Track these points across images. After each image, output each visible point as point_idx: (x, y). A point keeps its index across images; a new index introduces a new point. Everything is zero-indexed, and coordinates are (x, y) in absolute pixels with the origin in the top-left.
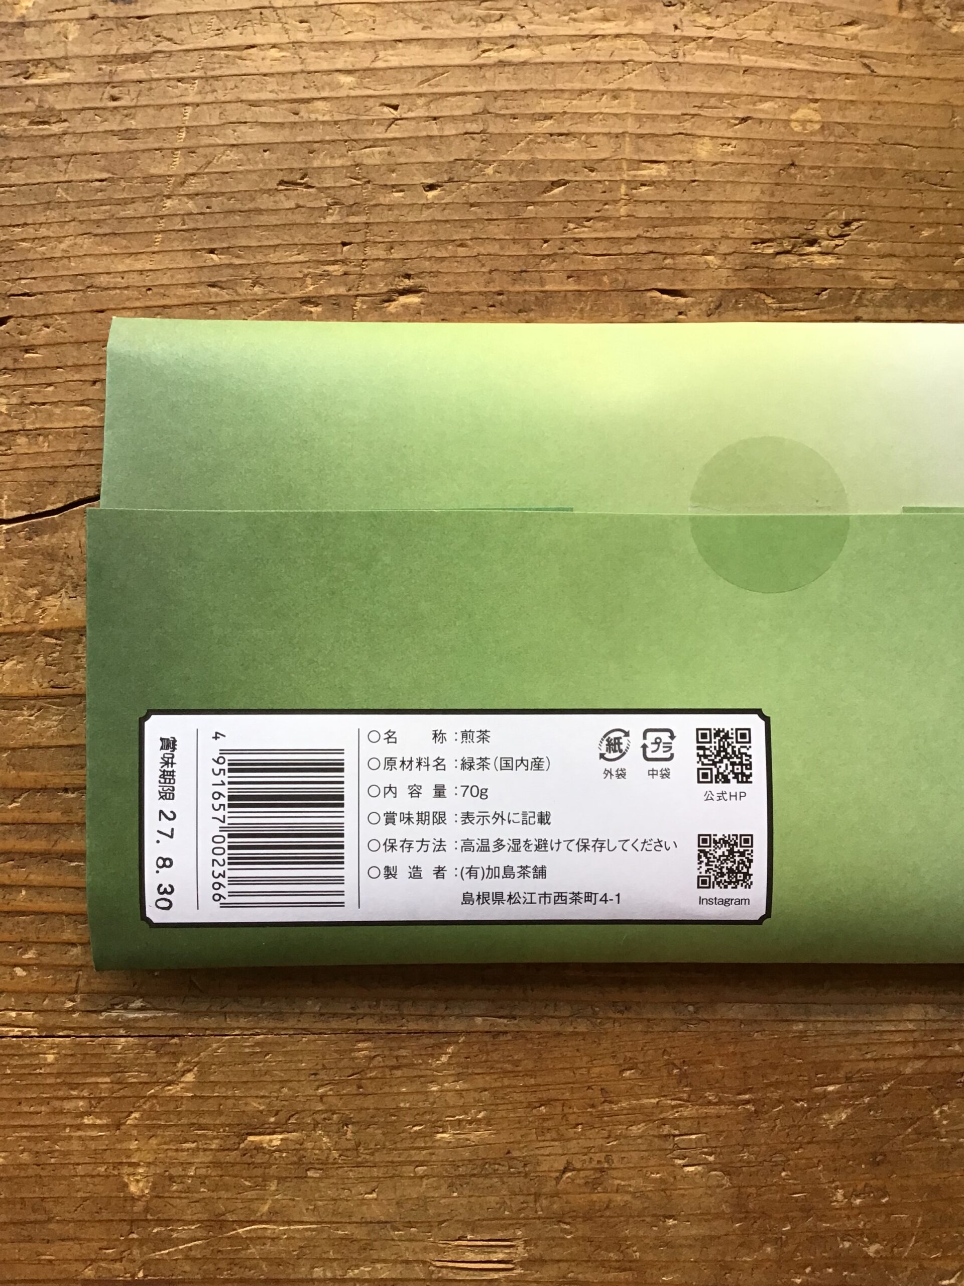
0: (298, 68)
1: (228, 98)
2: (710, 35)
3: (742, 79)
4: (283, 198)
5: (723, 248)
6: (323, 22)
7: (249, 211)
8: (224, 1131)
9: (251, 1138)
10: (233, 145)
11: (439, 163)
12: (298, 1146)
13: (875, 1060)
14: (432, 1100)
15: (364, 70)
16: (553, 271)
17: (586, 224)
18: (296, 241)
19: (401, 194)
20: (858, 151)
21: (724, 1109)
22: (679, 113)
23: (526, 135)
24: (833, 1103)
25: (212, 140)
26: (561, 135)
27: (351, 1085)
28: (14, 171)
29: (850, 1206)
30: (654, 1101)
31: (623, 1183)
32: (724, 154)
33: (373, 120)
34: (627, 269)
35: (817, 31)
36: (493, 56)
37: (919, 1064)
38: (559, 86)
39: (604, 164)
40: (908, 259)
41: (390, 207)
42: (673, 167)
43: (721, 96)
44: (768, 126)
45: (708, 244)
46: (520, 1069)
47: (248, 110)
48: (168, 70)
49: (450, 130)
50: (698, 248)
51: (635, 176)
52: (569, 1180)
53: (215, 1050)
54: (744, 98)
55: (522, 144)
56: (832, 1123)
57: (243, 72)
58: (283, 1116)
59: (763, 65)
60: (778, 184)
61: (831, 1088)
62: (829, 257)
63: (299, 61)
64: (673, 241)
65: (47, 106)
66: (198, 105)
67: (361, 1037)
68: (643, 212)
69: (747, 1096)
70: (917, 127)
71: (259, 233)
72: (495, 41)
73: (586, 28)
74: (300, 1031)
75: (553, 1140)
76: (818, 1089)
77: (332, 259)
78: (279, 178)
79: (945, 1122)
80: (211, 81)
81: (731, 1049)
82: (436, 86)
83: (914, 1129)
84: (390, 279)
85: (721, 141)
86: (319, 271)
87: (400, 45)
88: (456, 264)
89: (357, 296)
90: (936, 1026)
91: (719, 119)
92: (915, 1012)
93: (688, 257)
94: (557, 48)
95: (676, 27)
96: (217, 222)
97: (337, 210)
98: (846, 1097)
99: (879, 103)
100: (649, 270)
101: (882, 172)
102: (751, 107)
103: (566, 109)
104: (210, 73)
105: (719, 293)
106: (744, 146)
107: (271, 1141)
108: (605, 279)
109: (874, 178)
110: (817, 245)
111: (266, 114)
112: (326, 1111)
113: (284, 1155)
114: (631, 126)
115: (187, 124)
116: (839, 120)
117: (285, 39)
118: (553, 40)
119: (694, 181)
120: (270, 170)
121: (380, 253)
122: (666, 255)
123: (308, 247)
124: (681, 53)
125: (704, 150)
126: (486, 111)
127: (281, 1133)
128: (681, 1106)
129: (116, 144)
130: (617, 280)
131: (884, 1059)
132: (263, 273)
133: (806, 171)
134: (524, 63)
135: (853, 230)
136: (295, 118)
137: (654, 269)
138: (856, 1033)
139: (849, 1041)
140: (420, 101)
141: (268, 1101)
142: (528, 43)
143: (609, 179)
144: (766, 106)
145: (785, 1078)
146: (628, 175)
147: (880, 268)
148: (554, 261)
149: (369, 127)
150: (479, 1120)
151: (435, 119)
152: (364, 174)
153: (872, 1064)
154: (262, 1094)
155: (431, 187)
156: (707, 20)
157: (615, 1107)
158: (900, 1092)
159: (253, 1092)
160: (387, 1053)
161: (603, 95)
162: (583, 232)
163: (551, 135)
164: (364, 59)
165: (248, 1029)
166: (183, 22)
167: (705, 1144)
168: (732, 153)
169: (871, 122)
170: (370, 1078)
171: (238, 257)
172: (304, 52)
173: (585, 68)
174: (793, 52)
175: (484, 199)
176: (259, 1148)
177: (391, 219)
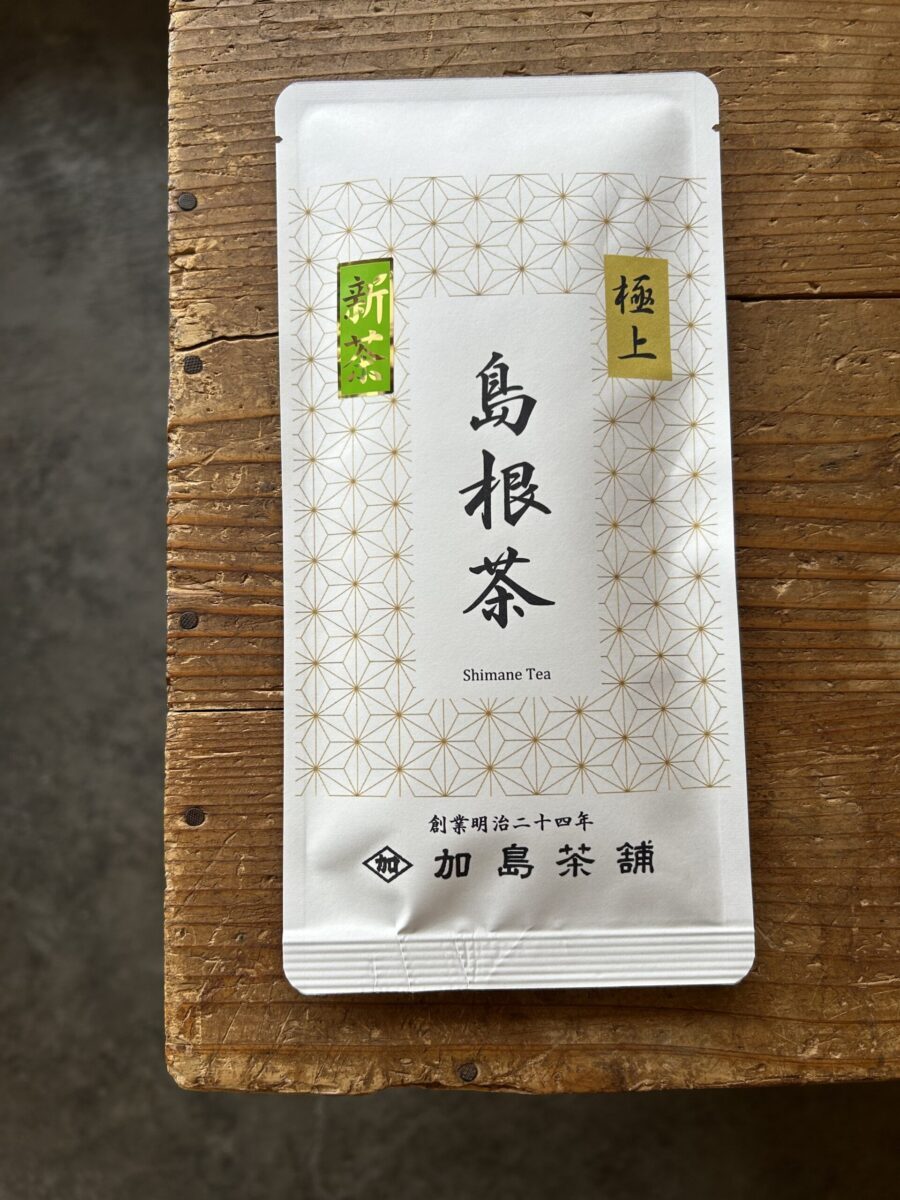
11: (625, 55)
17: (738, 100)
21: (855, 758)
25: (454, 41)
28: (304, 66)
65: (326, 16)
66: (441, 14)
111: (492, 21)
114: (769, 26)
122: (798, 122)
126: (658, 16)
129: (380, 46)
140: (610, 9)
151: (620, 22)
163: (708, 33)
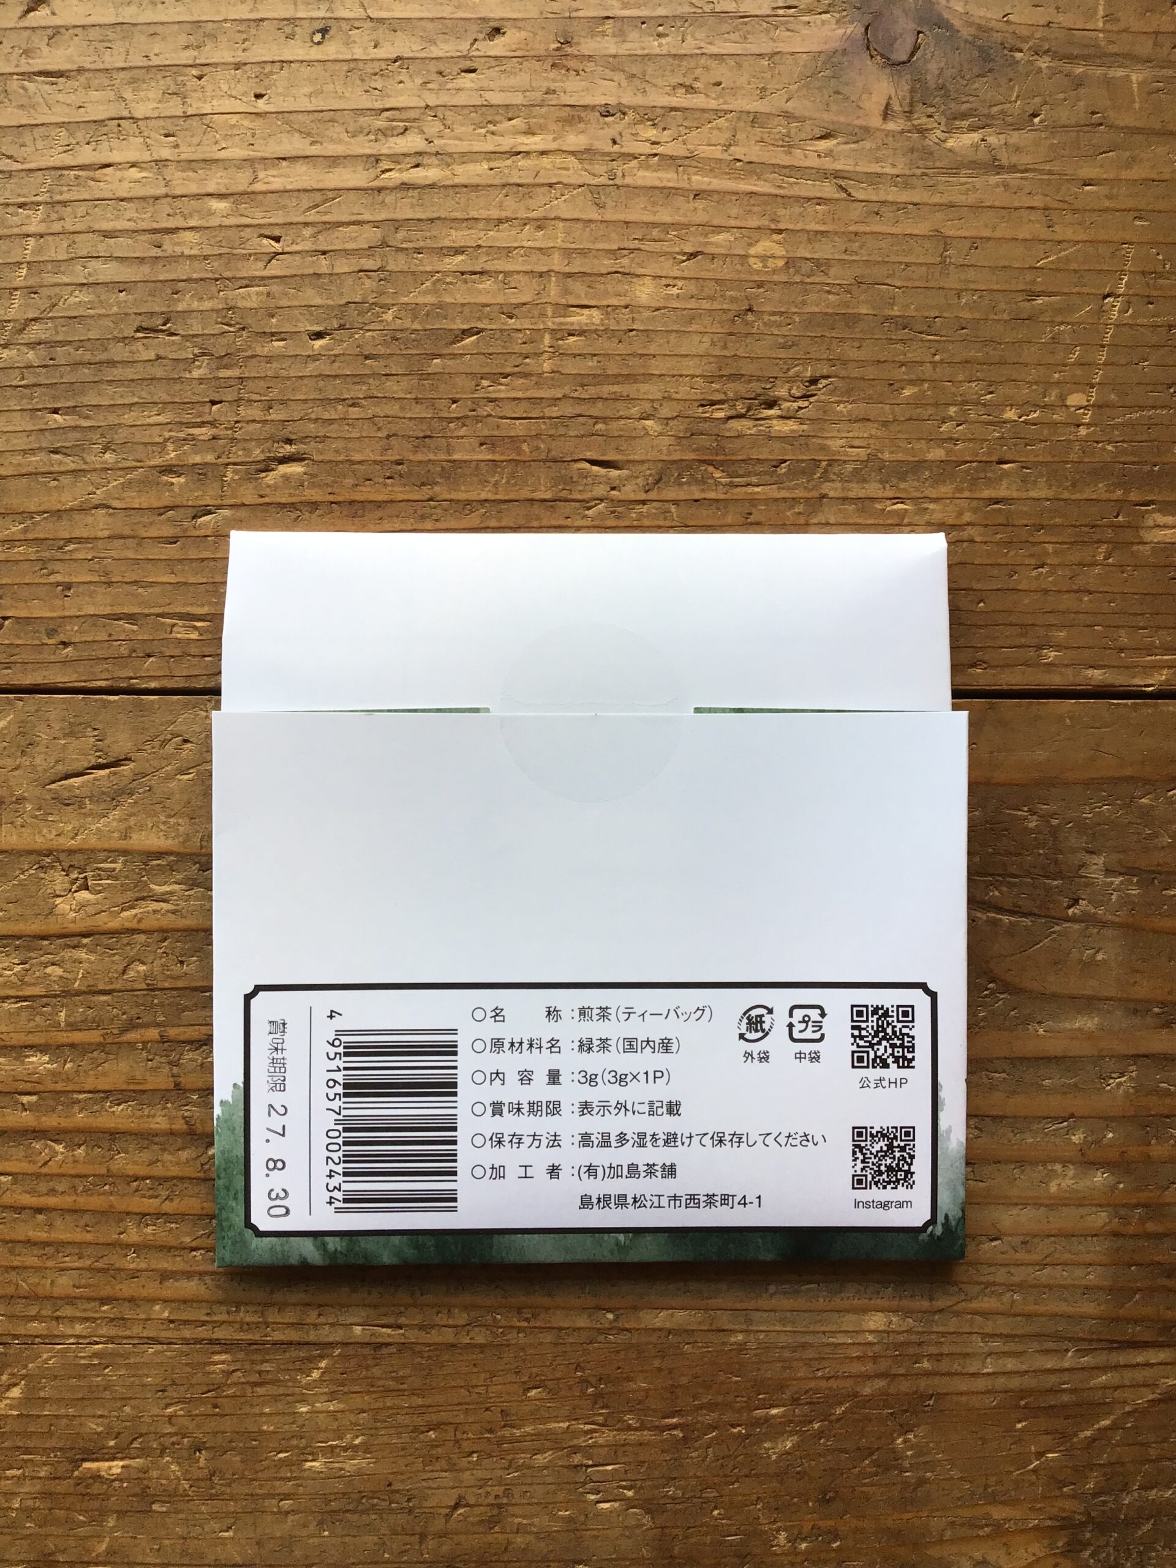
0: (162, 191)
1: (78, 227)
2: (655, 151)
3: (692, 205)
4: (141, 348)
5: (666, 411)
6: (192, 136)
7: (101, 363)
8: (55, 1456)
9: (87, 1465)
10: (84, 284)
12: (141, 1475)
13: (828, 1378)
14: (300, 1423)
15: (241, 194)
16: (462, 437)
18: (156, 399)
19: (281, 343)
20: (829, 292)
22: (615, 247)
23: (432, 273)
24: (775, 1429)
26: (475, 273)
27: (205, 1404)
29: (795, 1552)
30: (565, 1425)
31: (525, 1522)
32: (668, 297)
33: (250, 255)
34: (550, 436)
35: (782, 146)
36: (395, 177)
37: (881, 1383)
38: (474, 214)
39: (524, 309)
40: (885, 424)
41: (269, 359)
42: (607, 313)
43: (665, 227)
44: (721, 263)
45: (647, 406)
46: (405, 1386)
47: (102, 242)
48: (7, 194)
49: (342, 266)
50: (635, 411)
51: (561, 323)
52: (461, 1518)
53: (46, 1361)
54: (693, 229)
55: (428, 284)
56: (774, 1453)
57: (97, 196)
58: (125, 1438)
59: (718, 188)
60: (731, 334)
61: (774, 1411)
62: (790, 422)
63: (163, 183)
64: (606, 402)
67: (217, 1348)
68: (571, 367)
69: (675, 1420)
70: (901, 263)
71: (110, 390)
72: (396, 158)
73: (506, 143)
74: (146, 1341)
75: (442, 1471)
76: (758, 1413)
77: (198, 420)
78: (136, 324)
79: (909, 1453)
80: (58, 207)
81: (656, 1363)
82: (326, 213)
83: (872, 1461)
84: (268, 444)
85: (664, 281)
86: (182, 435)
87: (284, 163)
88: (347, 427)
89: (228, 464)
90: (901, 1338)
91: (666, 254)
92: (876, 1321)
93: (623, 422)
94: (471, 167)
95: (614, 142)
96: (61, 377)
97: (206, 362)
98: (791, 1422)
99: (856, 234)
100: (577, 436)
101: (856, 318)
102: (701, 239)
103: (480, 242)
104: (58, 198)
105: (660, 465)
106: (692, 287)
107: (110, 1468)
108: (525, 447)
109: (847, 326)
110: (777, 408)
112: (176, 1434)
113: (125, 1485)
115: (28, 259)
116: (808, 256)
117: (147, 157)
118: (467, 157)
119: (632, 330)
120: (126, 314)
121: (255, 412)
123: (171, 406)
124: (619, 174)
125: (644, 292)
127: (122, 1459)
128: (595, 1431)
130: (538, 448)
131: (837, 1378)
132: (116, 436)
133: (766, 318)
134: (432, 186)
135: (820, 389)
136: (155, 252)
137: (583, 436)
138: (804, 1346)
139: (797, 1355)
141: (107, 1421)
142: (437, 162)
143: (531, 327)
144: (721, 238)
145: (720, 1399)
146: (553, 323)
147: (851, 435)
148: (464, 425)
149: (245, 263)
150: (356, 1446)
152: (238, 320)
153: (823, 1384)
154: (99, 1413)
155: (319, 335)
156: (652, 133)
157: (518, 1433)
158: (856, 1416)
159: (89, 1411)
160: (247, 1366)
161: (525, 224)
162: (499, 391)
164: (241, 181)
165: (85, 1337)
166: (27, 137)
167: (622, 1476)
168: (678, 296)
169: (846, 257)
170: (226, 1397)
171: (87, 417)
172: (170, 172)
173: (504, 191)
174: (754, 172)
175: (382, 350)
176: (96, 1477)
177: (270, 373)
